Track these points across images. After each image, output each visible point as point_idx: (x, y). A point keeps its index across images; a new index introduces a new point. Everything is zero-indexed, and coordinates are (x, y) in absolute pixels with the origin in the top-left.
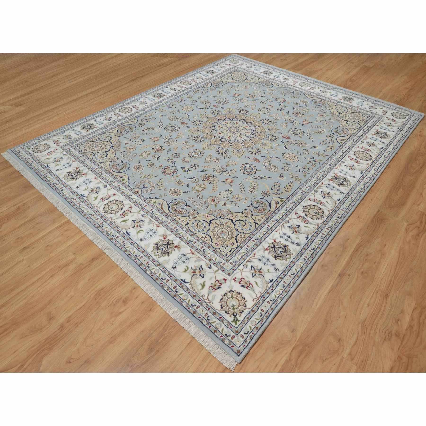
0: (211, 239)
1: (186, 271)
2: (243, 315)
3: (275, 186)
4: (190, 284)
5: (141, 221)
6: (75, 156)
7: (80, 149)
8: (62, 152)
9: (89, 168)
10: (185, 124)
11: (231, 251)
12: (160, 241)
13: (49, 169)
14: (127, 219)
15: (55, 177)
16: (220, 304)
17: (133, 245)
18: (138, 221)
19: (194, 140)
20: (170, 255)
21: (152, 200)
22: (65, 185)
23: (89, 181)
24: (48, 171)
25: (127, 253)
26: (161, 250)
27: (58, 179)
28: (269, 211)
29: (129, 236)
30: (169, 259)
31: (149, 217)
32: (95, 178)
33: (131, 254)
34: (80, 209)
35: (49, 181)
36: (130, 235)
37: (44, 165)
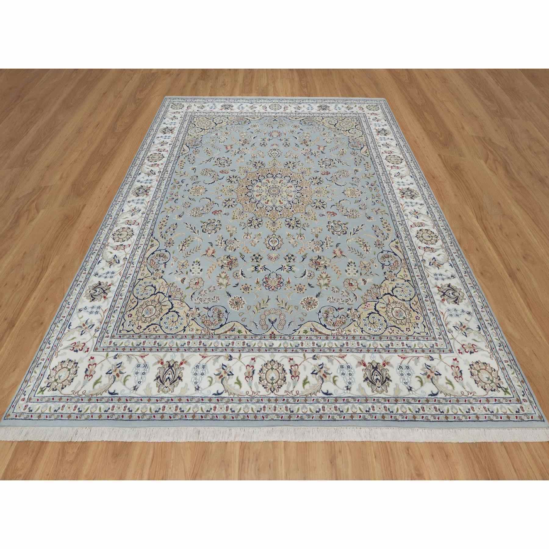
0: (399, 328)
1: (421, 382)
2: (503, 380)
3: (376, 231)
4: (441, 393)
5: (320, 367)
6: (136, 347)
7: (128, 331)
8: (107, 355)
9: (178, 350)
10: (218, 212)
11: (425, 327)
12: (364, 372)
13: (120, 395)
14: (305, 377)
15: (145, 400)
16: (480, 387)
17: (348, 402)
18: (318, 369)
19: (253, 227)
20: (390, 379)
21: (299, 332)
22: (176, 400)
23: (201, 366)
24: (123, 400)
25: (356, 417)
26: (378, 381)
27: (153, 400)
28: (401, 261)
29: (331, 396)
30: (396, 384)
31: (321, 354)
32: (204, 357)
33: (361, 415)
34: (238, 414)
35: (144, 414)
36: (331, 394)
37: (103, 398)
